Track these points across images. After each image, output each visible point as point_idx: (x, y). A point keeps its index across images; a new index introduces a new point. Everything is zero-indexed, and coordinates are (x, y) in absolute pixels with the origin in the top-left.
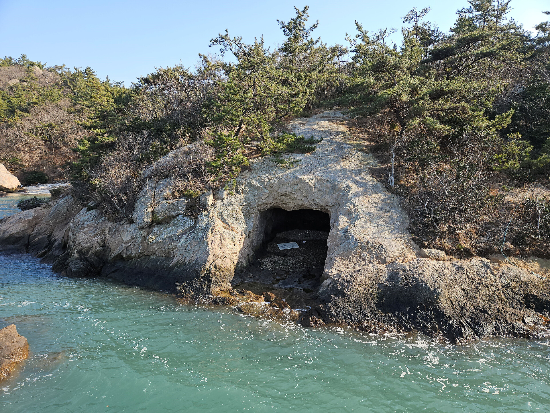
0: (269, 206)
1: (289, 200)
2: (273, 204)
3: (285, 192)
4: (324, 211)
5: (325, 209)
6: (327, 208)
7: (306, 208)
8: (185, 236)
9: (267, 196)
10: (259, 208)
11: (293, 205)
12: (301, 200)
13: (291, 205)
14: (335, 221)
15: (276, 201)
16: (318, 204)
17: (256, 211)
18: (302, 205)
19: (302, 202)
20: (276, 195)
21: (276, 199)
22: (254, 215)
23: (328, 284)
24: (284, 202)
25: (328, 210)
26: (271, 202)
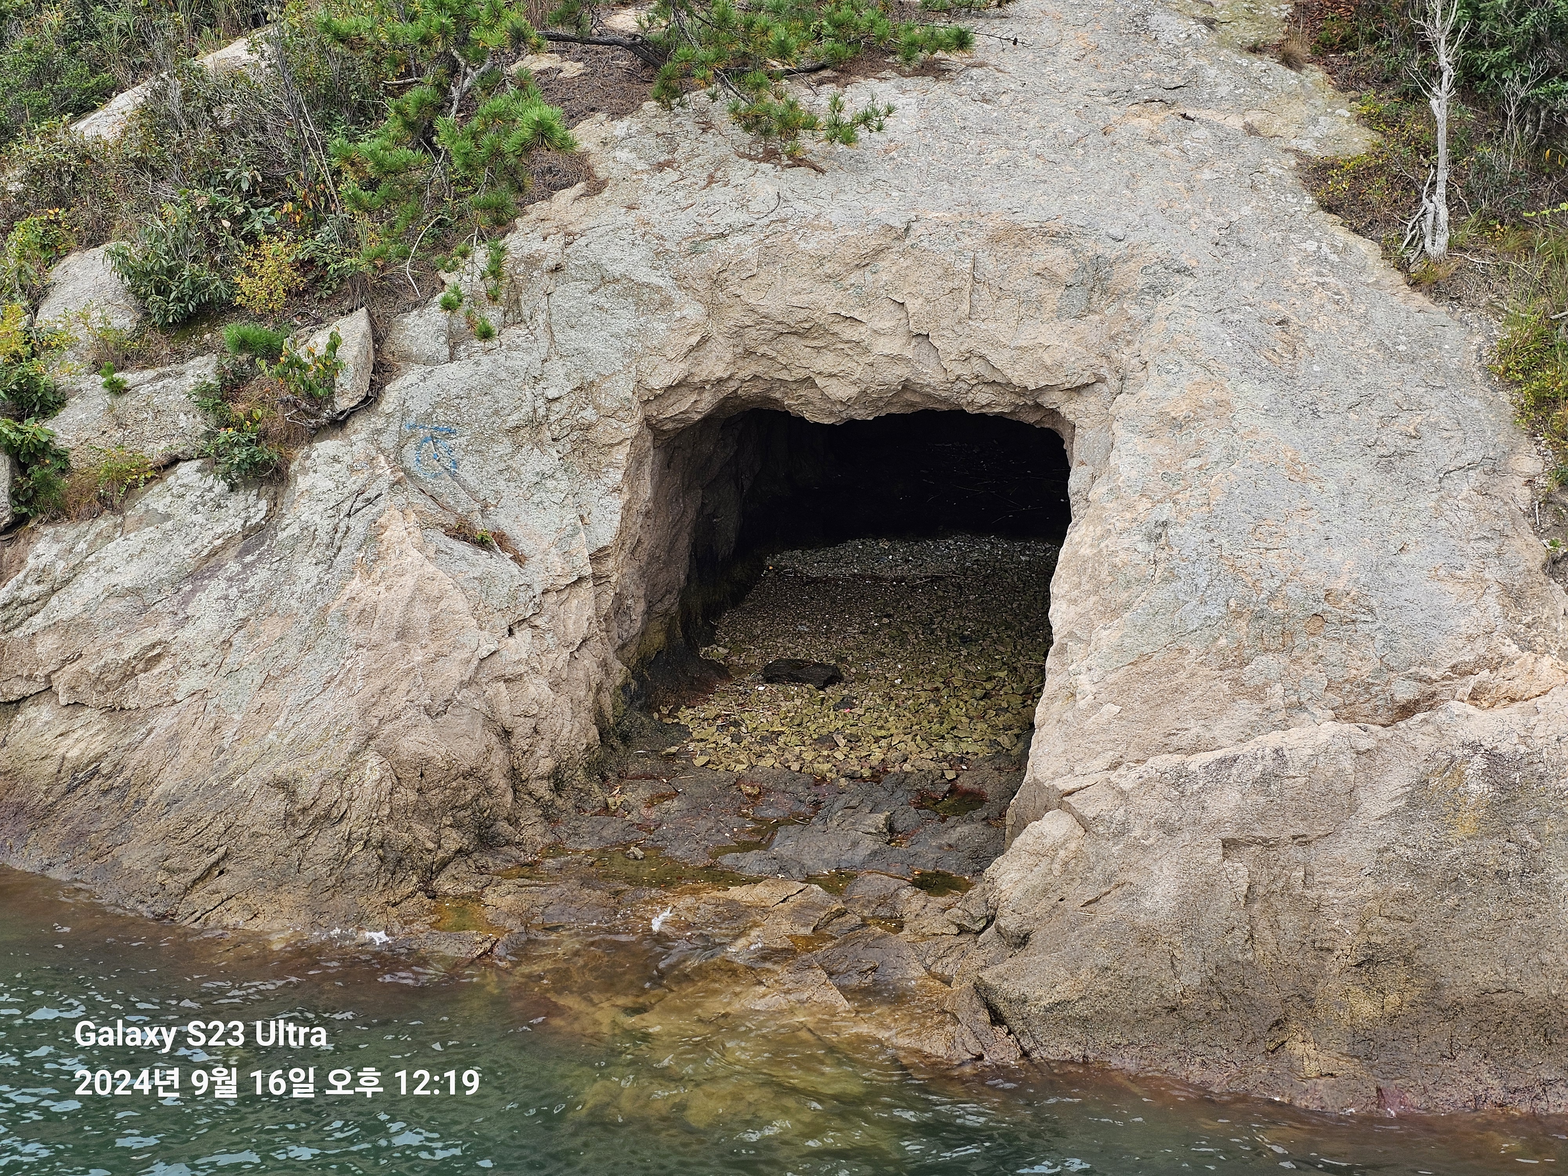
0: (707, 402)
1: (826, 362)
2: (732, 386)
3: (802, 315)
4: (1031, 418)
5: (1038, 406)
6: (1049, 400)
7: (931, 405)
8: (216, 587)
9: (694, 340)
10: (652, 410)
11: (853, 391)
12: (895, 359)
13: (840, 391)
14: (1094, 478)
15: (750, 368)
16: (999, 379)
17: (630, 428)
18: (906, 386)
19: (902, 371)
20: (754, 333)
21: (749, 353)
22: (621, 454)
23: (1048, 842)
24: (802, 374)
25: (1054, 413)
26: (720, 372)
